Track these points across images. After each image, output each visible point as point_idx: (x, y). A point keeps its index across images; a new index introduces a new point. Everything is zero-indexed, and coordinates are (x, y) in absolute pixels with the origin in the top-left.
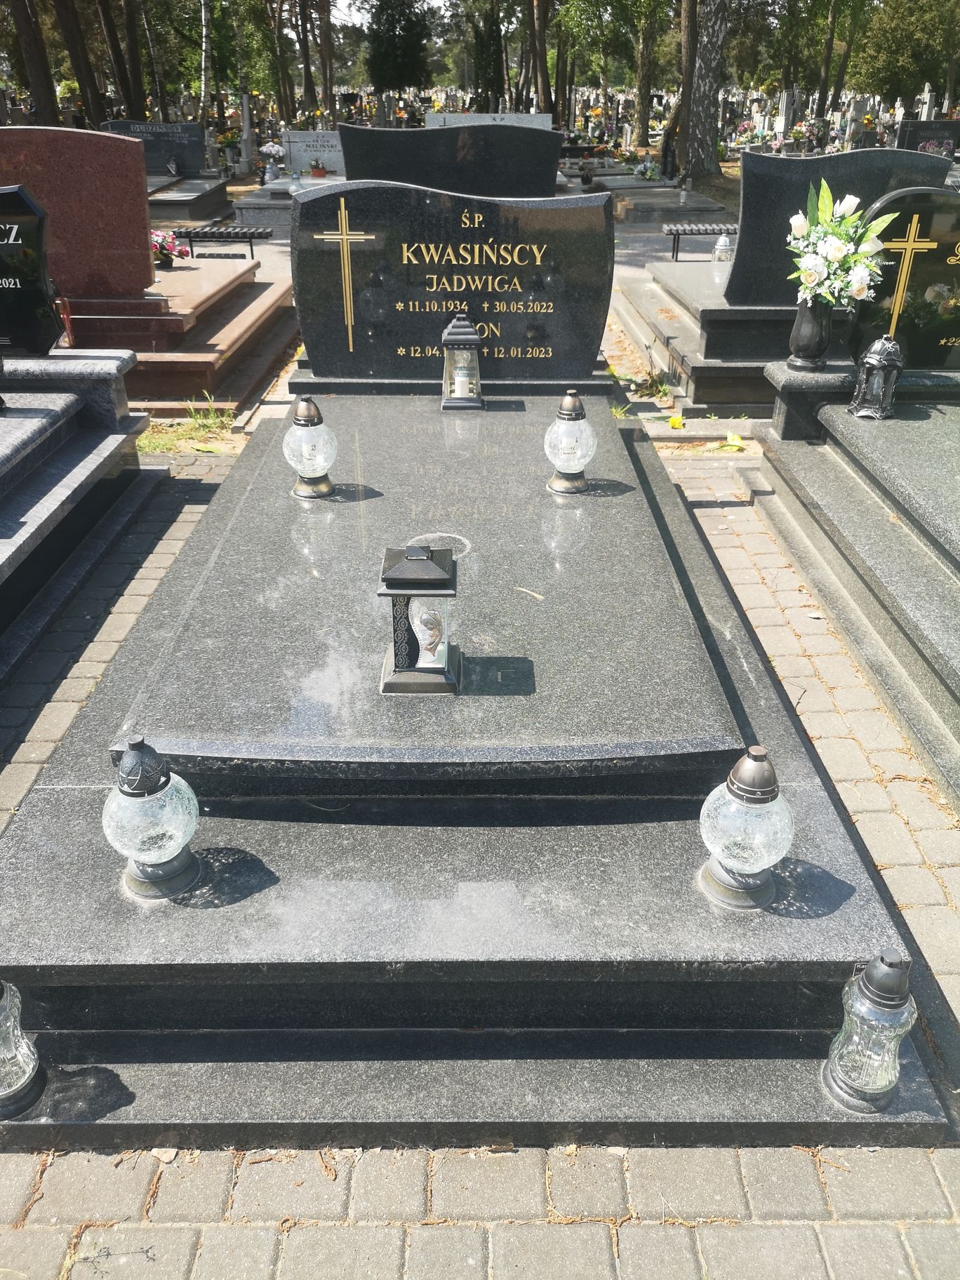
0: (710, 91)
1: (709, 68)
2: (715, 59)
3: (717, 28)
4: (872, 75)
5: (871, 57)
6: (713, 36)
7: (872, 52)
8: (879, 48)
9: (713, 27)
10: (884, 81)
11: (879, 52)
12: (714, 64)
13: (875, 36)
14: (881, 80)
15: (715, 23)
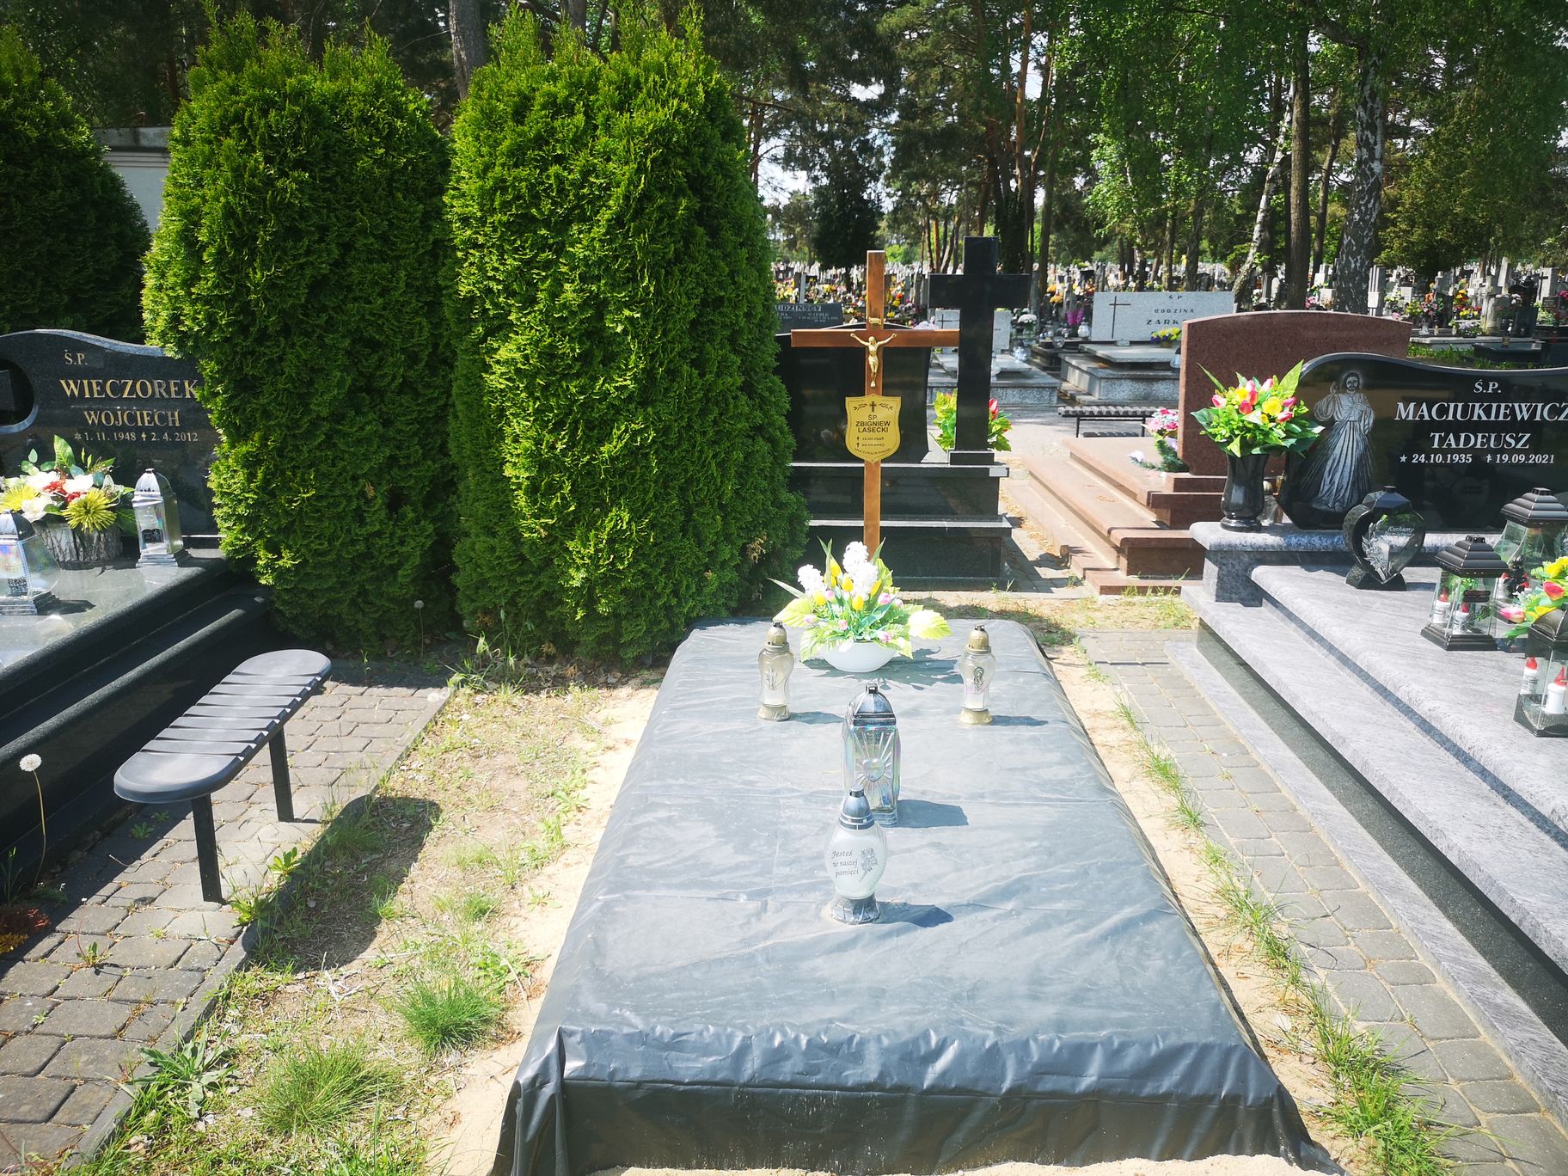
0: (1361, 267)
1: (1360, 245)
2: (1367, 236)
3: (1370, 206)
4: (1405, 250)
5: (1404, 231)
6: (1366, 214)
7: (1403, 226)
8: (1412, 224)
9: (1366, 205)
10: (1420, 255)
11: (1413, 227)
12: (1366, 241)
13: (1407, 211)
14: (1415, 254)
15: (1368, 202)
